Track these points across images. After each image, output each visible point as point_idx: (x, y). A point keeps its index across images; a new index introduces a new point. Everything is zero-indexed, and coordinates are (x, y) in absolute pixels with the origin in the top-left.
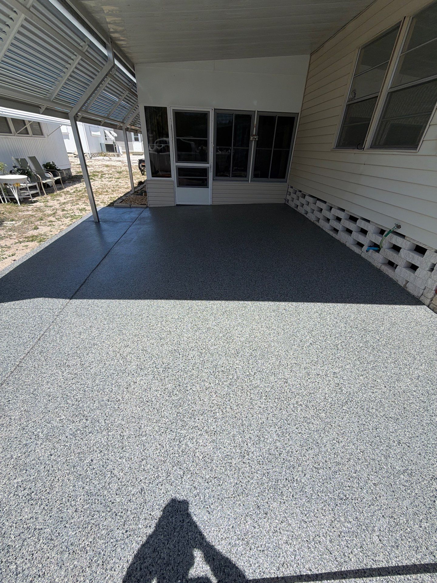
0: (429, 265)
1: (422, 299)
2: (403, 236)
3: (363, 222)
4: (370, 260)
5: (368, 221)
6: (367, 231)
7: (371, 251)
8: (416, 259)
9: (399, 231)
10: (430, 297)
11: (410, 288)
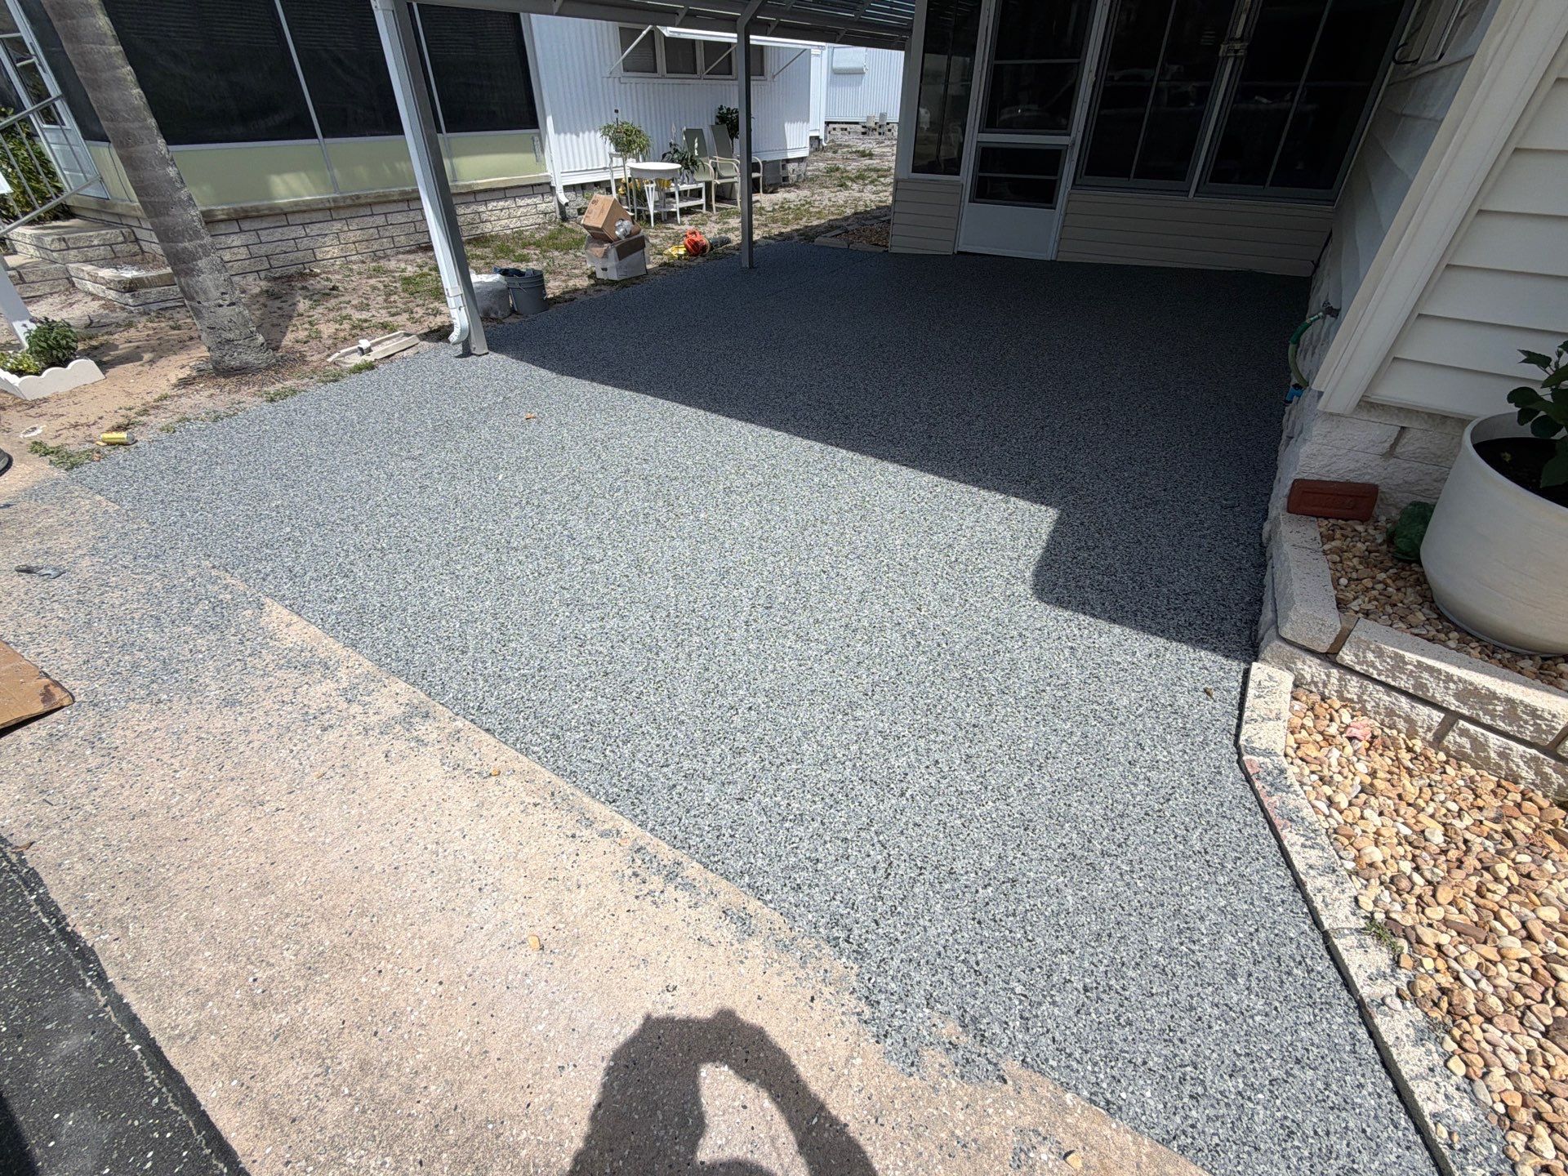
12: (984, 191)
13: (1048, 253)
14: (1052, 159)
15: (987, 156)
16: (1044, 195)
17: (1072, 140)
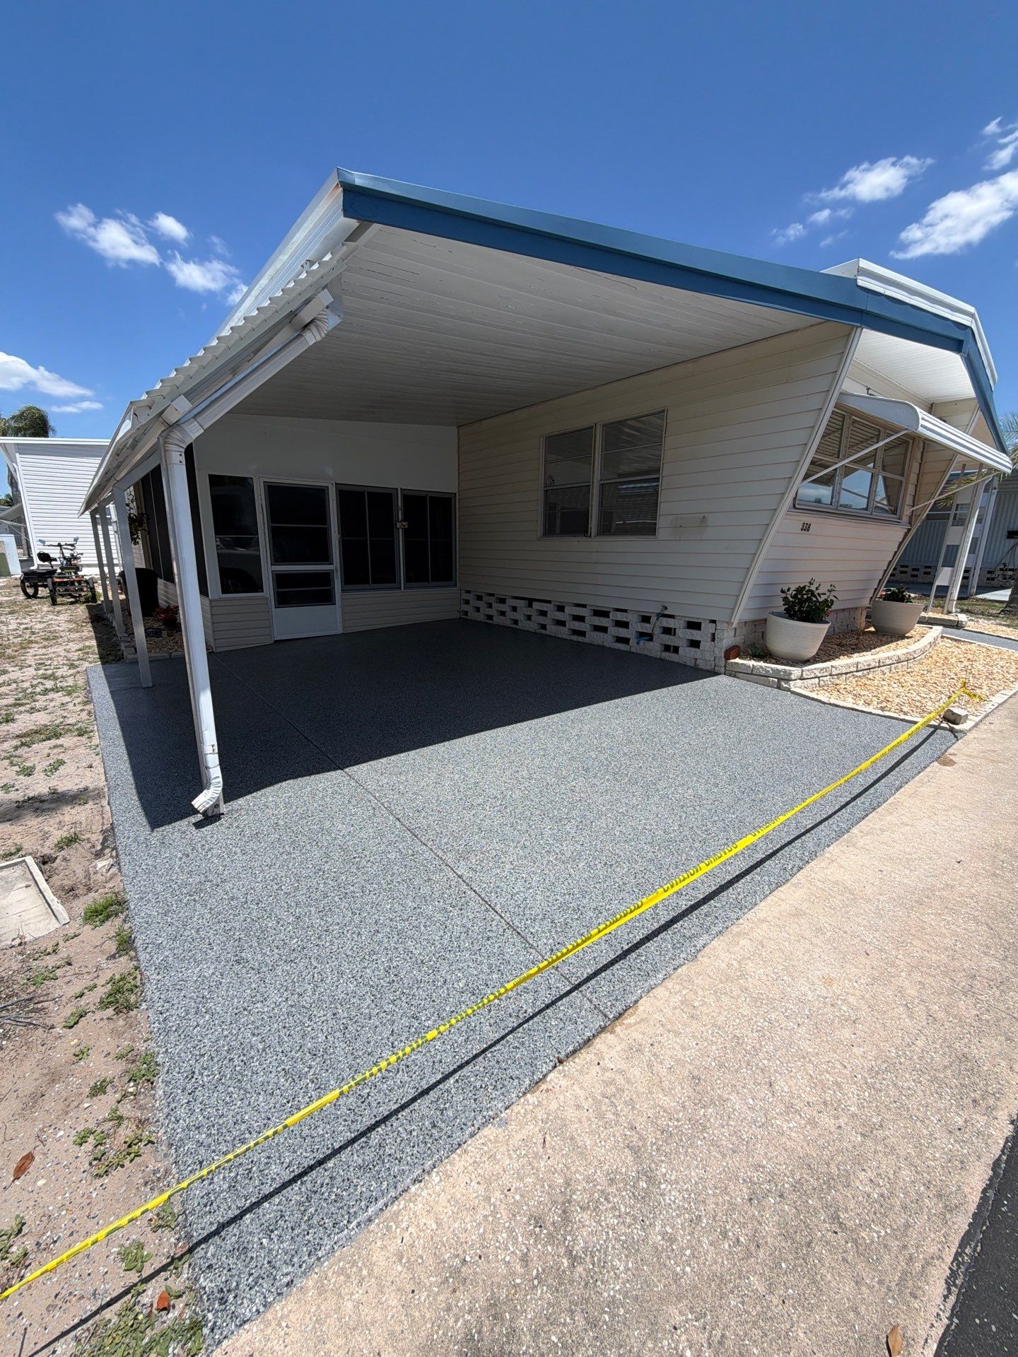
0: (710, 635)
1: (717, 669)
2: (672, 617)
3: (619, 613)
4: (645, 652)
5: (625, 611)
6: (628, 623)
7: (642, 642)
8: (695, 635)
9: (666, 612)
10: (723, 665)
11: (701, 664)
12: (283, 600)
13: (340, 631)
14: (326, 578)
15: (280, 579)
16: (325, 597)
17: (335, 566)
